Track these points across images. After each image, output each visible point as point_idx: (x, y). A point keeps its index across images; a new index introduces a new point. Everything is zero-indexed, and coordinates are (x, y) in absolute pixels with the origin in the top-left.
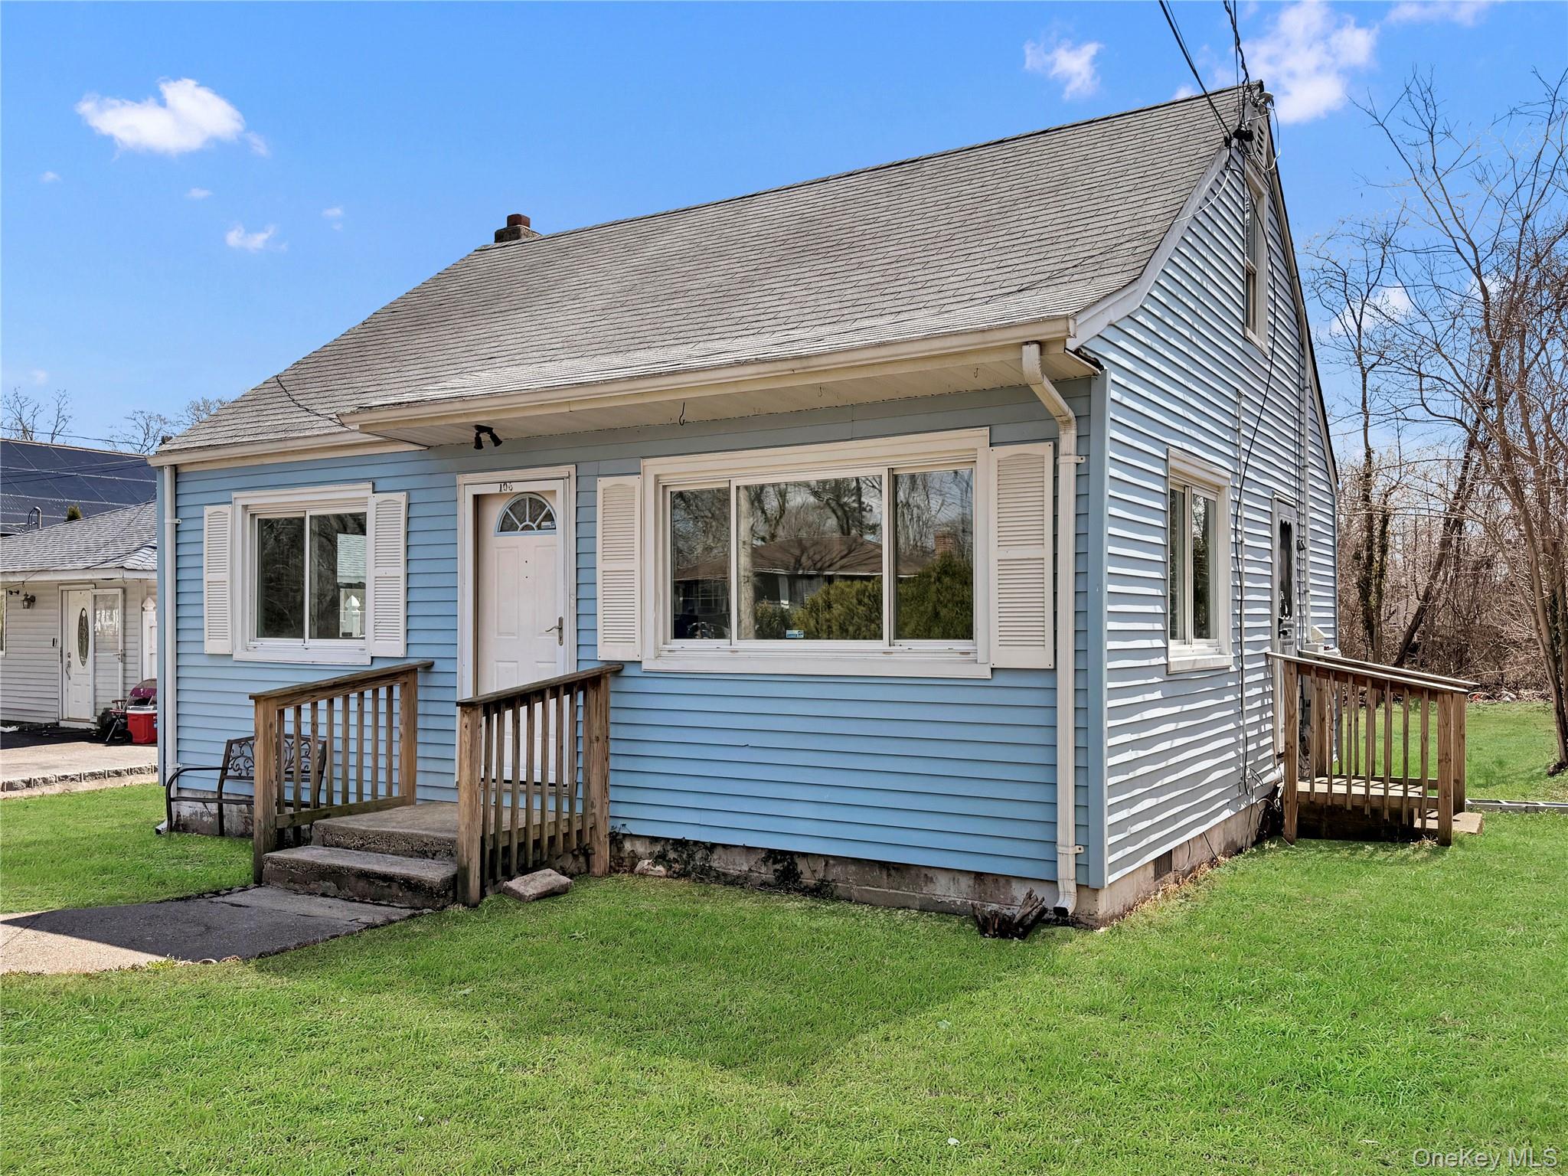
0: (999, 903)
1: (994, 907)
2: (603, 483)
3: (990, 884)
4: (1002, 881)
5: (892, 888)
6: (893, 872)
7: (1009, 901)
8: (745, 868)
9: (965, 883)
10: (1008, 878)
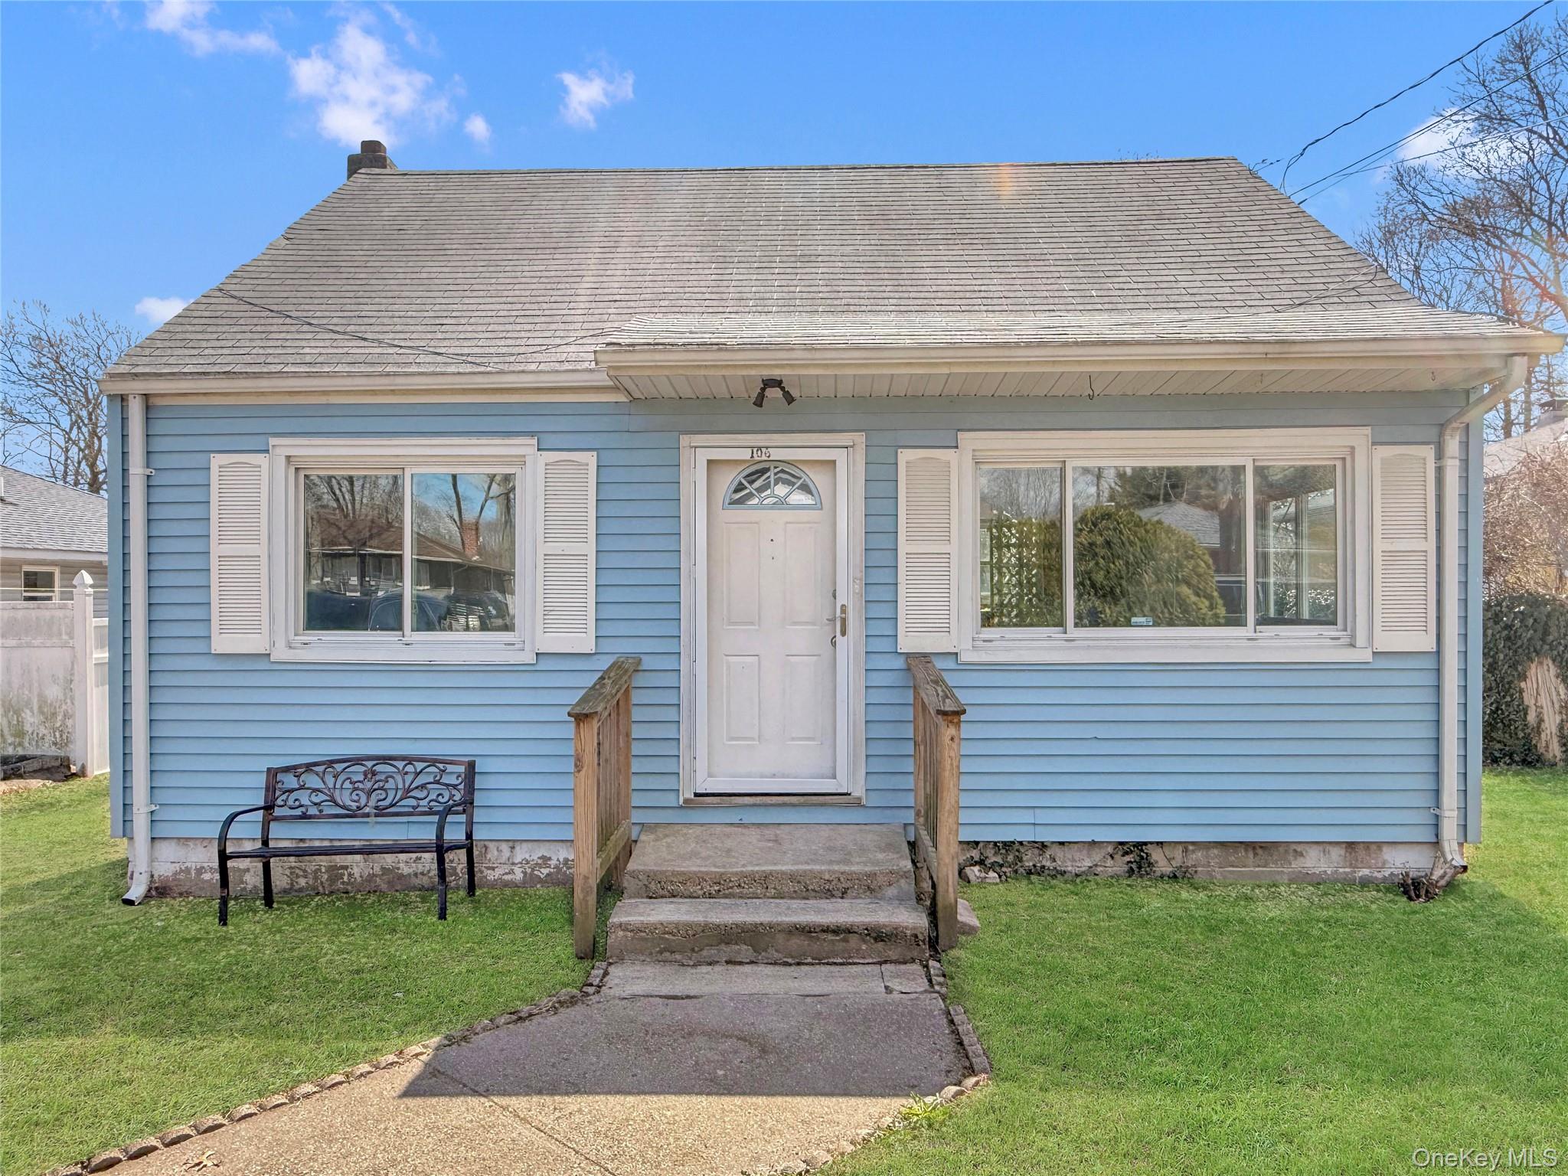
0: (1370, 867)
1: (1365, 872)
2: (905, 456)
3: (1361, 853)
4: (1373, 847)
5: (1259, 866)
6: (1260, 851)
7: (1380, 865)
8: (1088, 863)
9: (1336, 853)
10: (1379, 845)
